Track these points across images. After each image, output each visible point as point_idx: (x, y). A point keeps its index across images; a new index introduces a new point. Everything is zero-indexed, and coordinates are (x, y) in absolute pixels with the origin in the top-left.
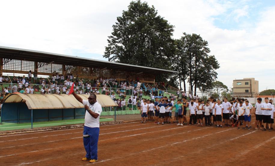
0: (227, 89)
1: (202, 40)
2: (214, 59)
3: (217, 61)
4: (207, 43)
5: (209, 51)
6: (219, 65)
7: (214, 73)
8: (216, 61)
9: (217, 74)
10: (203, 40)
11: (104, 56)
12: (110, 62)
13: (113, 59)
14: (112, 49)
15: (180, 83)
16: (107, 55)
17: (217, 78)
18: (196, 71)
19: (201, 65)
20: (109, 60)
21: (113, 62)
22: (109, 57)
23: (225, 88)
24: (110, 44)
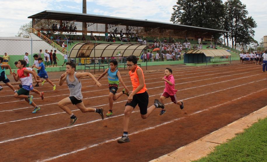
0: (257, 44)
1: (241, 4)
2: (252, 20)
3: (255, 21)
4: (245, 7)
5: (247, 13)
6: (256, 24)
7: (252, 31)
8: (253, 21)
9: (255, 32)
10: (243, 4)
11: (171, 20)
12: (175, 24)
13: (176, 22)
14: (178, 14)
15: (224, 39)
16: (173, 19)
17: (254, 35)
18: (236, 29)
19: (240, 25)
20: (174, 23)
21: (177, 24)
22: (174, 20)
23: (255, 43)
24: (175, 11)
